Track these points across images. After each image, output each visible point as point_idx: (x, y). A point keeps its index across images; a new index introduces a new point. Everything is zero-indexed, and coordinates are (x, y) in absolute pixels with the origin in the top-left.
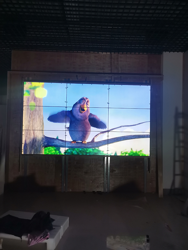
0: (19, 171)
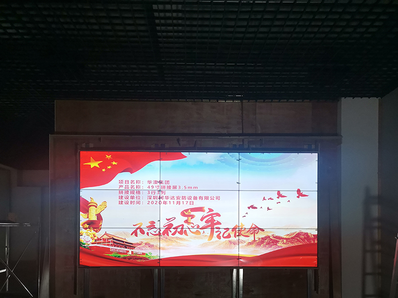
0: (75, 293)
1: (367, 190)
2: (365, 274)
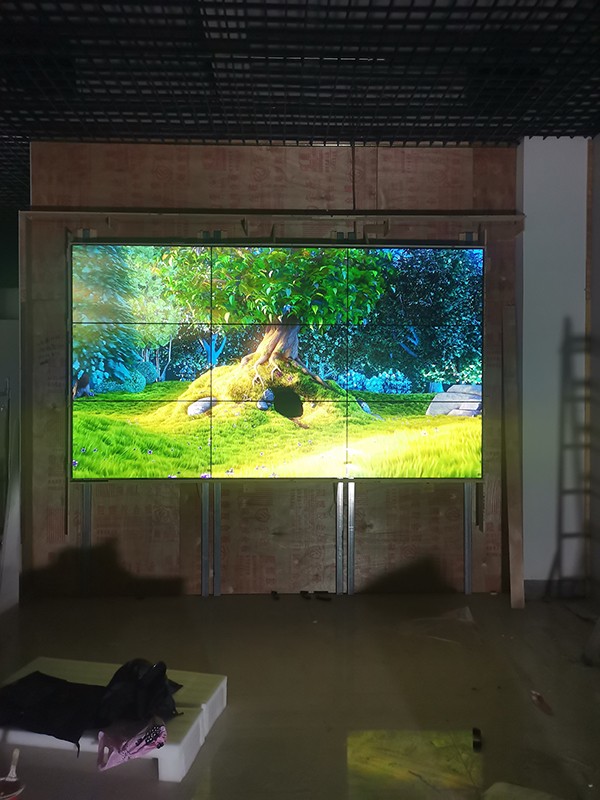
0: (66, 533)
2: (562, 492)
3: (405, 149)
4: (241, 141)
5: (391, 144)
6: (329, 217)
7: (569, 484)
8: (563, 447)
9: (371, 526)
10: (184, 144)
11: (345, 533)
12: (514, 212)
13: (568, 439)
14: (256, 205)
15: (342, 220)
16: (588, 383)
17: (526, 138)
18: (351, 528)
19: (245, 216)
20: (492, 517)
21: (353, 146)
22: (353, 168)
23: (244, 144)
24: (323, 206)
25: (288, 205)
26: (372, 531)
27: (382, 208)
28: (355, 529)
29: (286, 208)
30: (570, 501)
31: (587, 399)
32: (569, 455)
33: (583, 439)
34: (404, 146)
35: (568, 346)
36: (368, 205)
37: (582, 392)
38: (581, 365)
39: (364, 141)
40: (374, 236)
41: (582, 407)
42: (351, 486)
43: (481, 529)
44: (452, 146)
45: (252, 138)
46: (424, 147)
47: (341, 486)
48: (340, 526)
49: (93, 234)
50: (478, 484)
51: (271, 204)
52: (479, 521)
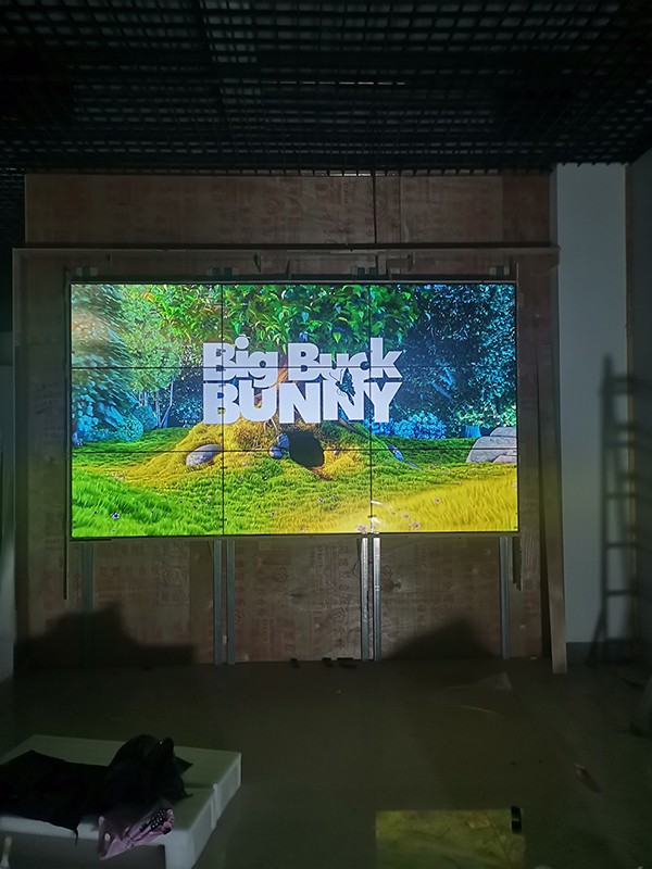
0: (65, 598)
1: (608, 363)
2: (606, 546)
3: (430, 178)
4: (253, 172)
5: (415, 172)
6: (349, 251)
7: (614, 537)
8: (605, 497)
9: (399, 585)
10: (192, 175)
11: (371, 594)
12: (547, 244)
13: (611, 488)
14: (269, 239)
15: (363, 254)
16: (632, 427)
17: (559, 165)
18: (377, 587)
19: (258, 252)
20: (530, 574)
21: (373, 175)
22: (374, 200)
23: (256, 175)
24: (343, 239)
25: (304, 238)
26: (399, 590)
27: (407, 241)
28: (381, 588)
29: (301, 242)
30: (614, 555)
31: (631, 445)
32: (612, 505)
33: (628, 487)
34: (428, 175)
35: (609, 387)
36: (391, 238)
37: (625, 437)
38: (623, 407)
39: (386, 170)
40: (398, 272)
41: (625, 452)
42: (377, 541)
43: (519, 587)
44: (480, 175)
45: (265, 168)
46: (450, 175)
47: (365, 540)
48: (365, 586)
49: (94, 272)
50: (515, 538)
51: (287, 238)
52: (516, 579)
